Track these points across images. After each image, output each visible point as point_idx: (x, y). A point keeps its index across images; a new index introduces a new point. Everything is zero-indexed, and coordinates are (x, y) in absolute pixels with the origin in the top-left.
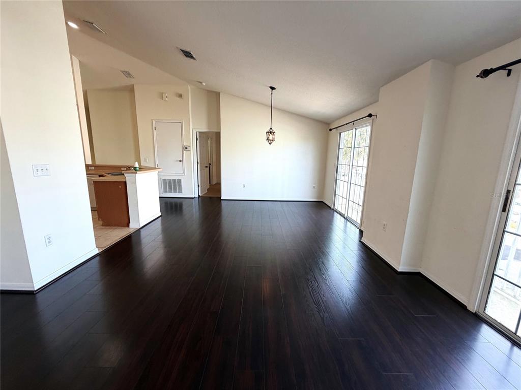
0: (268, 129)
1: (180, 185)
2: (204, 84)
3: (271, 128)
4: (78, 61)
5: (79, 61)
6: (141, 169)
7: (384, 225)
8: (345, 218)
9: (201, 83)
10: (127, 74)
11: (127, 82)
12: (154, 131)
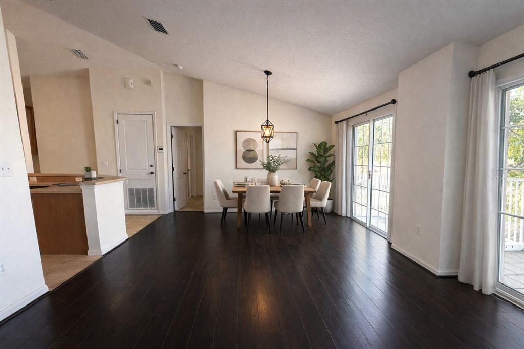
0: (263, 121)
1: (152, 198)
2: (181, 68)
3: (267, 121)
4: (14, 37)
5: (16, 37)
6: (100, 178)
7: (418, 228)
8: (367, 228)
9: (176, 65)
10: (79, 53)
11: (79, 64)
12: (116, 125)
